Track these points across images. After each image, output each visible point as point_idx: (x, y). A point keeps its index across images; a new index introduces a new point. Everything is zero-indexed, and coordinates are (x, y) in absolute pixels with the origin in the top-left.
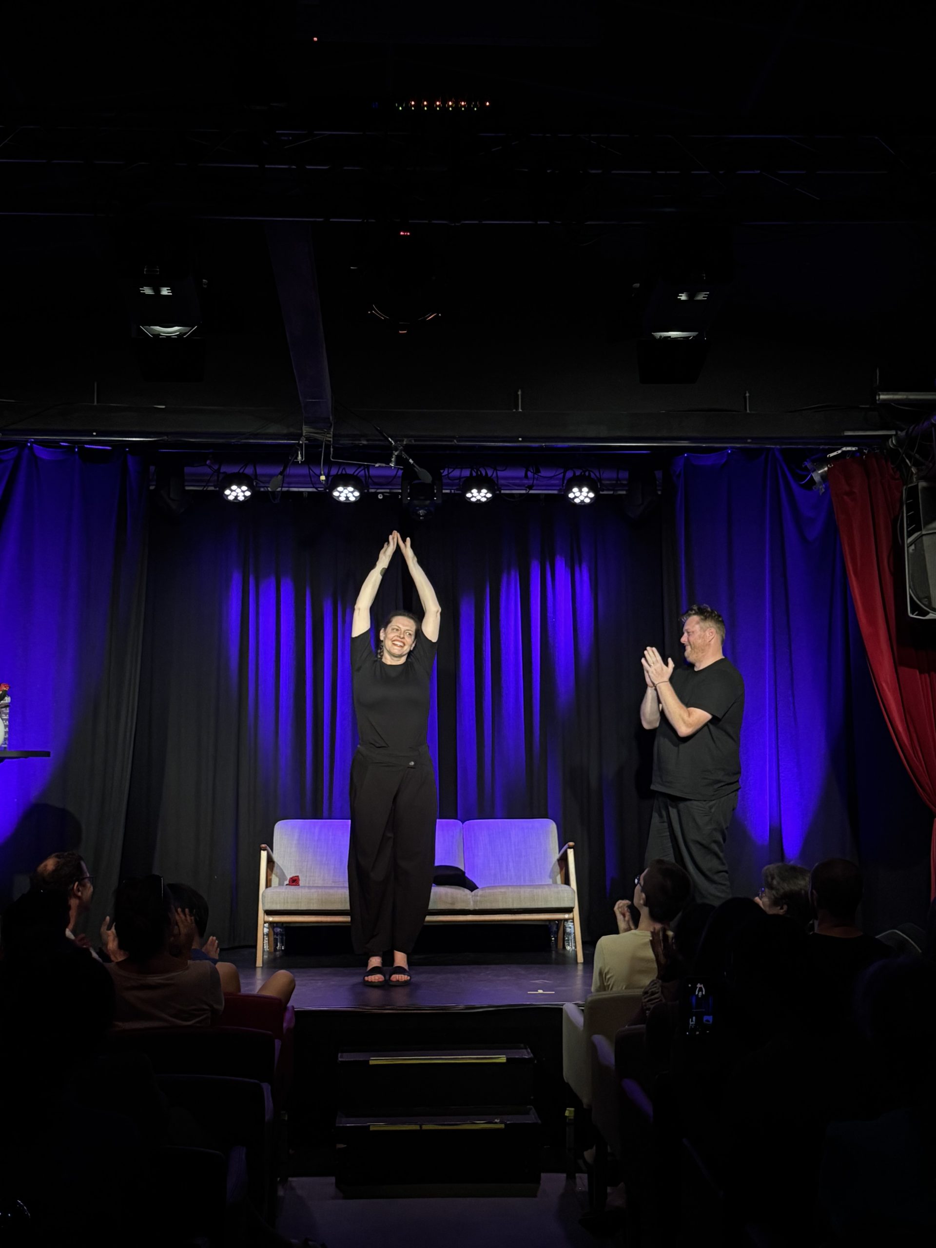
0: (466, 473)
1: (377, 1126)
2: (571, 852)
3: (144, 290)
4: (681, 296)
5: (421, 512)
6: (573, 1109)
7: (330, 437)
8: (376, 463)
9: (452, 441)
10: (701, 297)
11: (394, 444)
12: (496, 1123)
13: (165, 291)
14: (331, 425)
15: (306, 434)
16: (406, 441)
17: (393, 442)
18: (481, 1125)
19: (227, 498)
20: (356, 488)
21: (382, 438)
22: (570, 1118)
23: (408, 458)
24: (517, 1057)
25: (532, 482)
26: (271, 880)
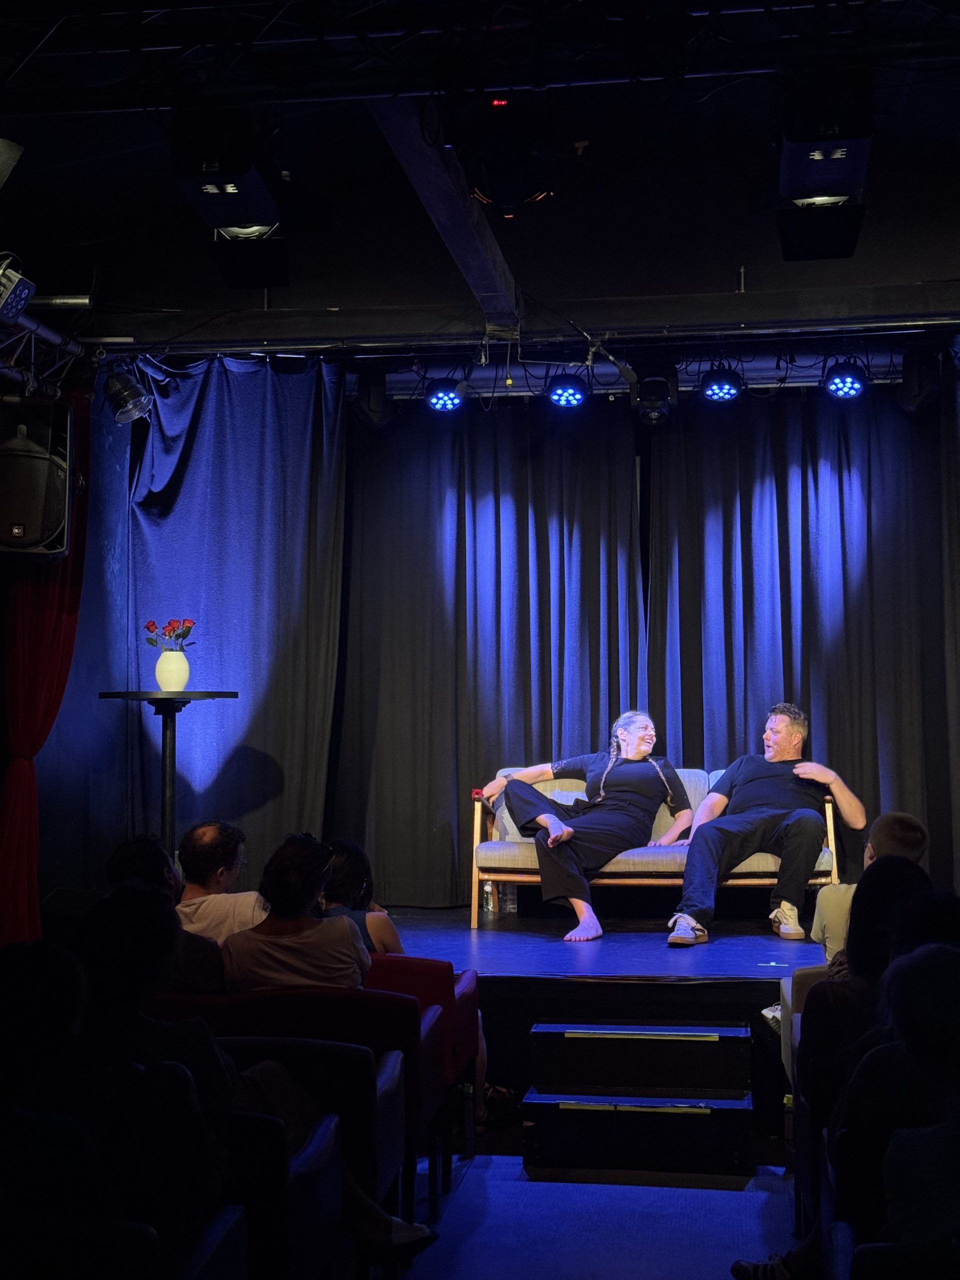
0: (706, 366)
1: (568, 1103)
3: (206, 189)
4: (813, 155)
5: (654, 415)
6: (791, 1096)
7: (517, 335)
8: (570, 363)
9: (661, 332)
10: (838, 155)
11: (590, 338)
12: (700, 1107)
13: (231, 189)
14: (518, 321)
15: (490, 332)
16: (609, 335)
17: (588, 337)
18: (683, 1108)
19: (434, 407)
20: (578, 389)
21: (575, 333)
22: (788, 1105)
23: (607, 354)
24: (731, 1035)
25: (785, 373)
26: (491, 834)
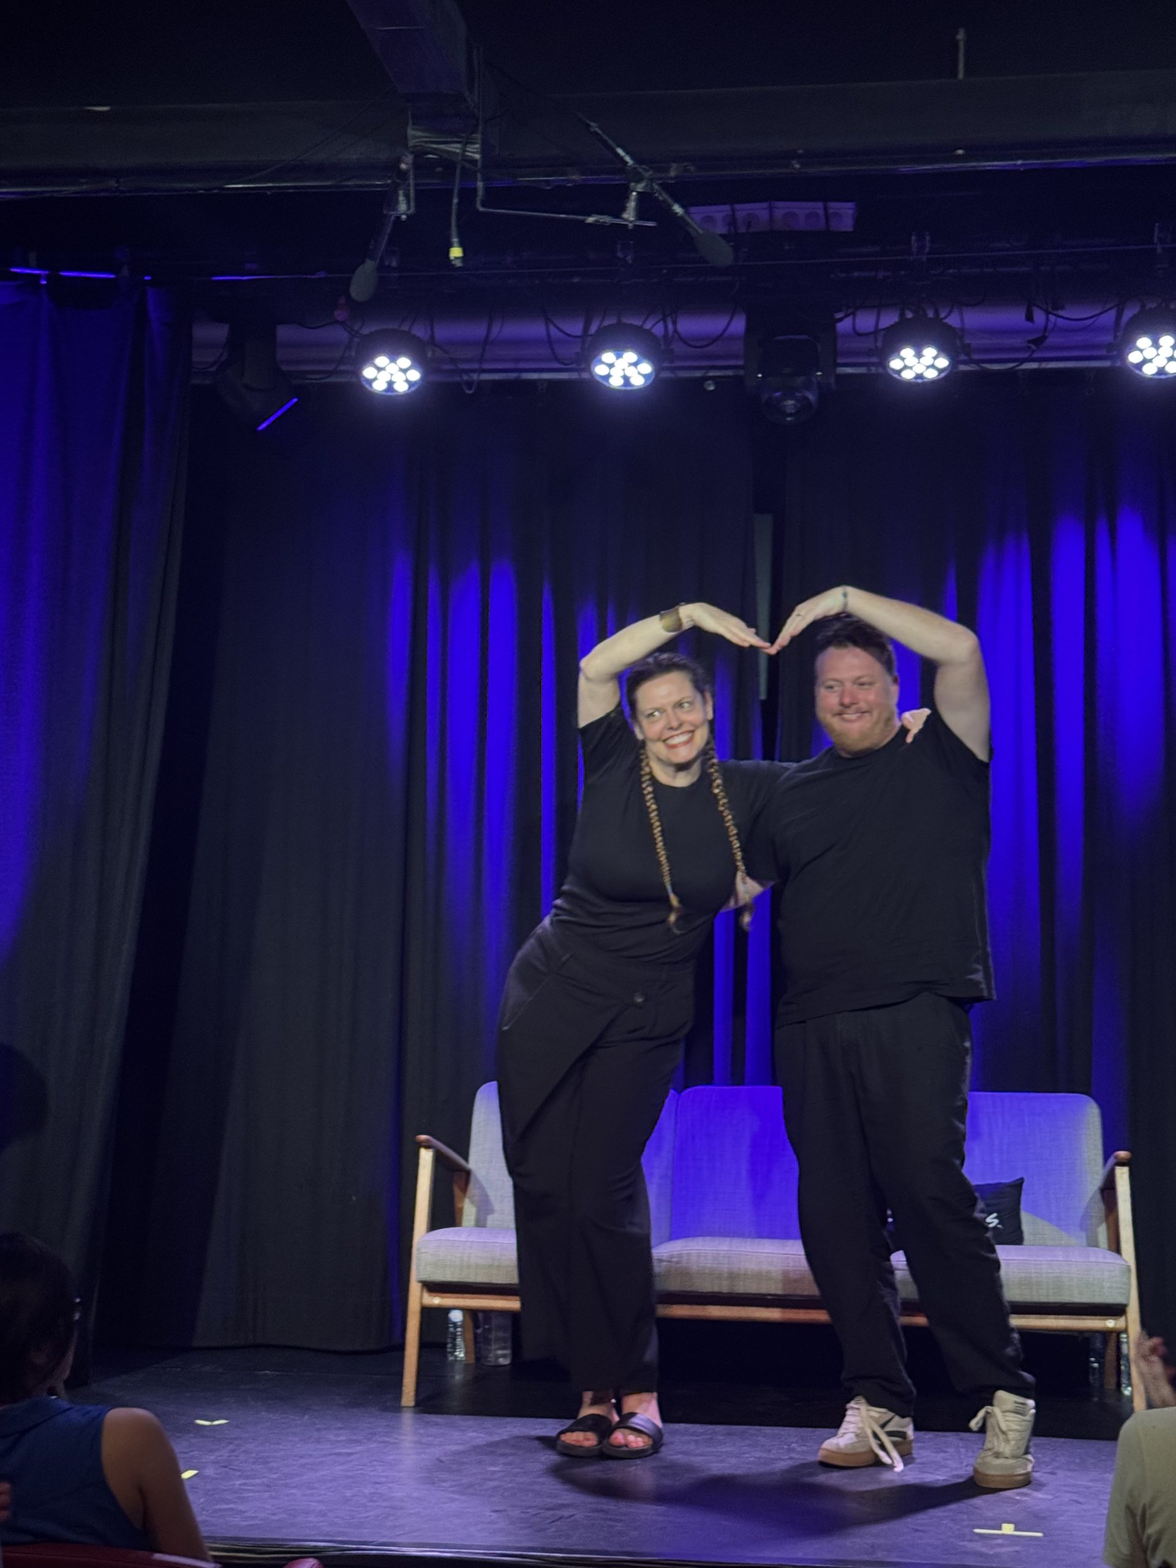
2: (1123, 1173)
5: (788, 405)
7: (475, 153)
8: (589, 215)
9: (787, 166)
11: (632, 164)
14: (477, 126)
15: (416, 143)
17: (629, 159)
19: (371, 386)
20: (646, 354)
23: (670, 201)
25: (1042, 329)
26: (461, 1210)
